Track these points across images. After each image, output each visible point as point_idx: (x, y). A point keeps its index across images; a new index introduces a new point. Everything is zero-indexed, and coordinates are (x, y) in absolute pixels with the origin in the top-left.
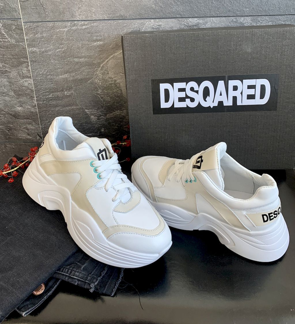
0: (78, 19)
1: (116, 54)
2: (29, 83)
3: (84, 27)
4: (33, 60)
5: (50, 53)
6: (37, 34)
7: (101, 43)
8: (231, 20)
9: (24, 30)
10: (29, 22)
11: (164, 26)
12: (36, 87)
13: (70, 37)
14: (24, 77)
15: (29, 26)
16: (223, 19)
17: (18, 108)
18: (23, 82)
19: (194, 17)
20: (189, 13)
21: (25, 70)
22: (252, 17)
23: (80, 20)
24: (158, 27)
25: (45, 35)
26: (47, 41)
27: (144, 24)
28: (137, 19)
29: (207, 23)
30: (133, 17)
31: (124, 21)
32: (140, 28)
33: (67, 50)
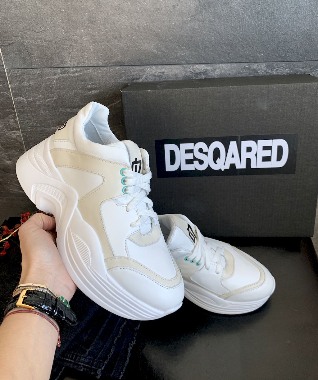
0: (69, 65)
1: (114, 104)
2: (18, 136)
3: (76, 74)
4: (20, 111)
5: (39, 103)
6: (22, 82)
7: (97, 92)
8: (243, 66)
9: (7, 78)
10: (13, 69)
11: (168, 73)
12: (25, 139)
13: (60, 85)
14: (11, 130)
15: (14, 74)
16: (234, 65)
17: (7, 161)
18: (11, 134)
19: (201, 63)
20: (195, 59)
21: (12, 122)
22: (266, 63)
23: (71, 67)
24: (160, 74)
25: (32, 83)
26: (35, 90)
27: (145, 71)
28: (136, 65)
29: (215, 70)
30: (131, 63)
31: (122, 68)
32: (140, 76)
33: (58, 99)
